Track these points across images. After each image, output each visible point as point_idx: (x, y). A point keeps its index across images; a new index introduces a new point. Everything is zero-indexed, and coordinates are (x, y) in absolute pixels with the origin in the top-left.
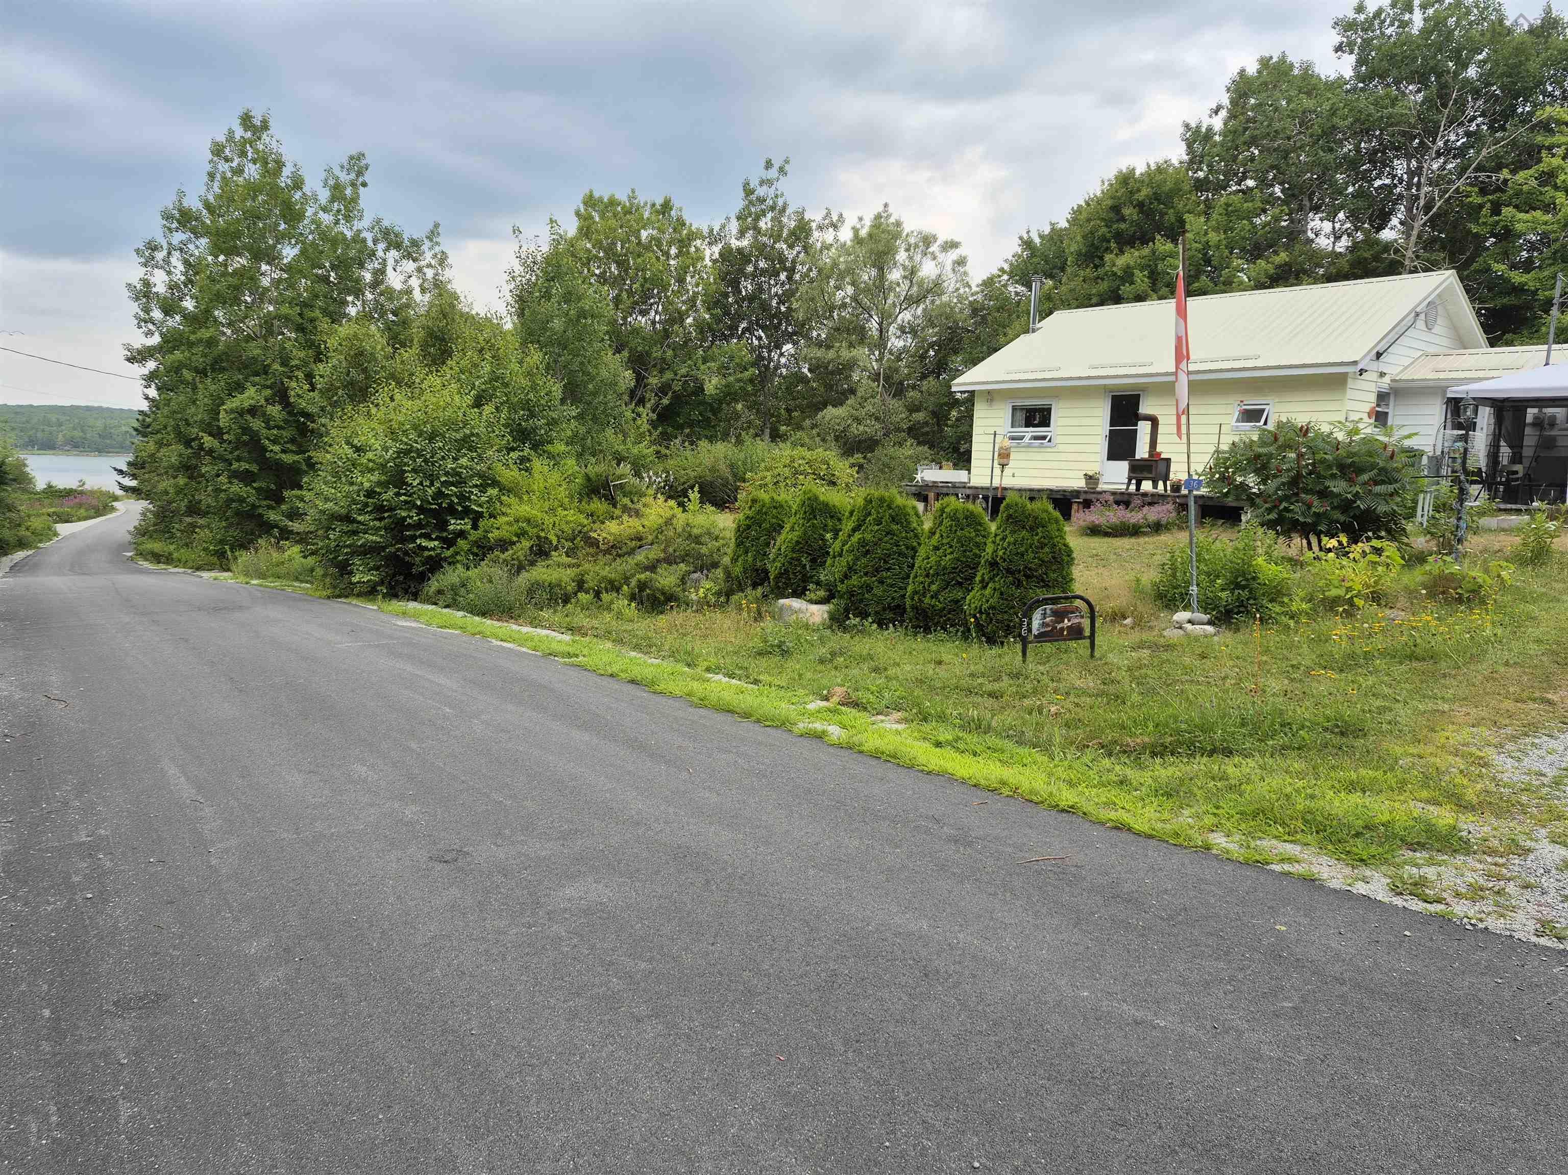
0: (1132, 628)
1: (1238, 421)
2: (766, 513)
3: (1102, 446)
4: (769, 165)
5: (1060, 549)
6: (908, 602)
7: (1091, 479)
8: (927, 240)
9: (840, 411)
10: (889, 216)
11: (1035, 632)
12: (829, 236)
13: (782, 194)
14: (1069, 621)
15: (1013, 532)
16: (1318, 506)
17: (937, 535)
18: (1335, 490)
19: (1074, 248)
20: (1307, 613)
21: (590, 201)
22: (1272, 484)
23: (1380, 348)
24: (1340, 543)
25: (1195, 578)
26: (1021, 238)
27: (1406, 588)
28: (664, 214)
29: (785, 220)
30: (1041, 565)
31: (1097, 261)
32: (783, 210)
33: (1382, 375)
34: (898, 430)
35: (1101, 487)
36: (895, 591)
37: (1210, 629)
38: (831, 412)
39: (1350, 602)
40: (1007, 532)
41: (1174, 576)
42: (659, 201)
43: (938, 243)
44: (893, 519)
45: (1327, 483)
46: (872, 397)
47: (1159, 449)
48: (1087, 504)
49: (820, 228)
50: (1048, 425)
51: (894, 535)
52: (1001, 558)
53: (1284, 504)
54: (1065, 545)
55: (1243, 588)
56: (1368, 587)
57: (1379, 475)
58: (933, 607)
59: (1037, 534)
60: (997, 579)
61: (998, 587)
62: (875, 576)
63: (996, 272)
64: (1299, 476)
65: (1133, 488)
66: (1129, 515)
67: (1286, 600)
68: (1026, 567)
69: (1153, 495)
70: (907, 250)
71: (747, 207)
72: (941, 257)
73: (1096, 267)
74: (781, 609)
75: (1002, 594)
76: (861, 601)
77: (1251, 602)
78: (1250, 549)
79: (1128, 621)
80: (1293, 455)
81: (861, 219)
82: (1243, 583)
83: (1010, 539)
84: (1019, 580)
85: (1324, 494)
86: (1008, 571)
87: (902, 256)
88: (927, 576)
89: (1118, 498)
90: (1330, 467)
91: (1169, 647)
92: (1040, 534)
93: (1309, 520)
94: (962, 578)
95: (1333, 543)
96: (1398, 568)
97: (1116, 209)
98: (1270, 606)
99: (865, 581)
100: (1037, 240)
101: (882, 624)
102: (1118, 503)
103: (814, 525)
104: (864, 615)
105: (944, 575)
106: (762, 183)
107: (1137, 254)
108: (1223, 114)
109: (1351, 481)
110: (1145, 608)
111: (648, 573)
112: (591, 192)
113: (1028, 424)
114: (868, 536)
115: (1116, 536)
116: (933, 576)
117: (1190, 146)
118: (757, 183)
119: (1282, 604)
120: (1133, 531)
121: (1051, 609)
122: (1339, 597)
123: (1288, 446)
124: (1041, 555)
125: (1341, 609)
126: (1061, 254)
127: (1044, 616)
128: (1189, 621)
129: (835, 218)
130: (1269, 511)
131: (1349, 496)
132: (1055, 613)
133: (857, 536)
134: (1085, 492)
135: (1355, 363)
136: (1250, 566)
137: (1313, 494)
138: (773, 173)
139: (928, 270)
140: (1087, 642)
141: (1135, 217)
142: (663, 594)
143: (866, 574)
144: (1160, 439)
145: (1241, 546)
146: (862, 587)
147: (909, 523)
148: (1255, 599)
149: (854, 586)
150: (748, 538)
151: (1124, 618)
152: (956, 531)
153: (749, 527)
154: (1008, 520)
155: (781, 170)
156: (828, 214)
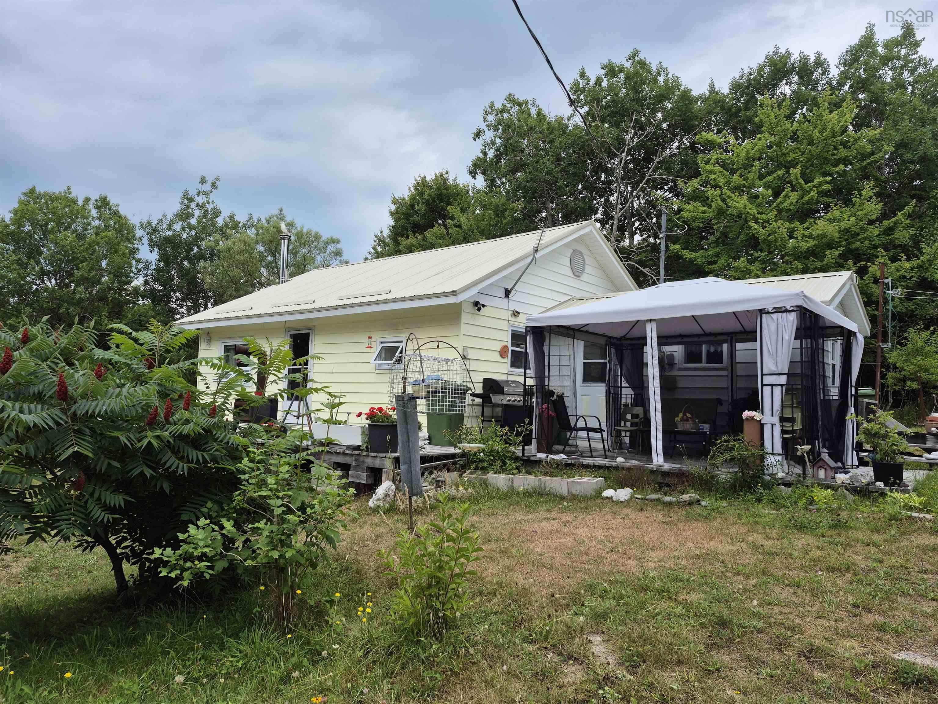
4: (203, 180)
33: (515, 313)
43: (323, 239)
118: (195, 194)
135: (454, 293)
155: (213, 185)
156: (251, 217)
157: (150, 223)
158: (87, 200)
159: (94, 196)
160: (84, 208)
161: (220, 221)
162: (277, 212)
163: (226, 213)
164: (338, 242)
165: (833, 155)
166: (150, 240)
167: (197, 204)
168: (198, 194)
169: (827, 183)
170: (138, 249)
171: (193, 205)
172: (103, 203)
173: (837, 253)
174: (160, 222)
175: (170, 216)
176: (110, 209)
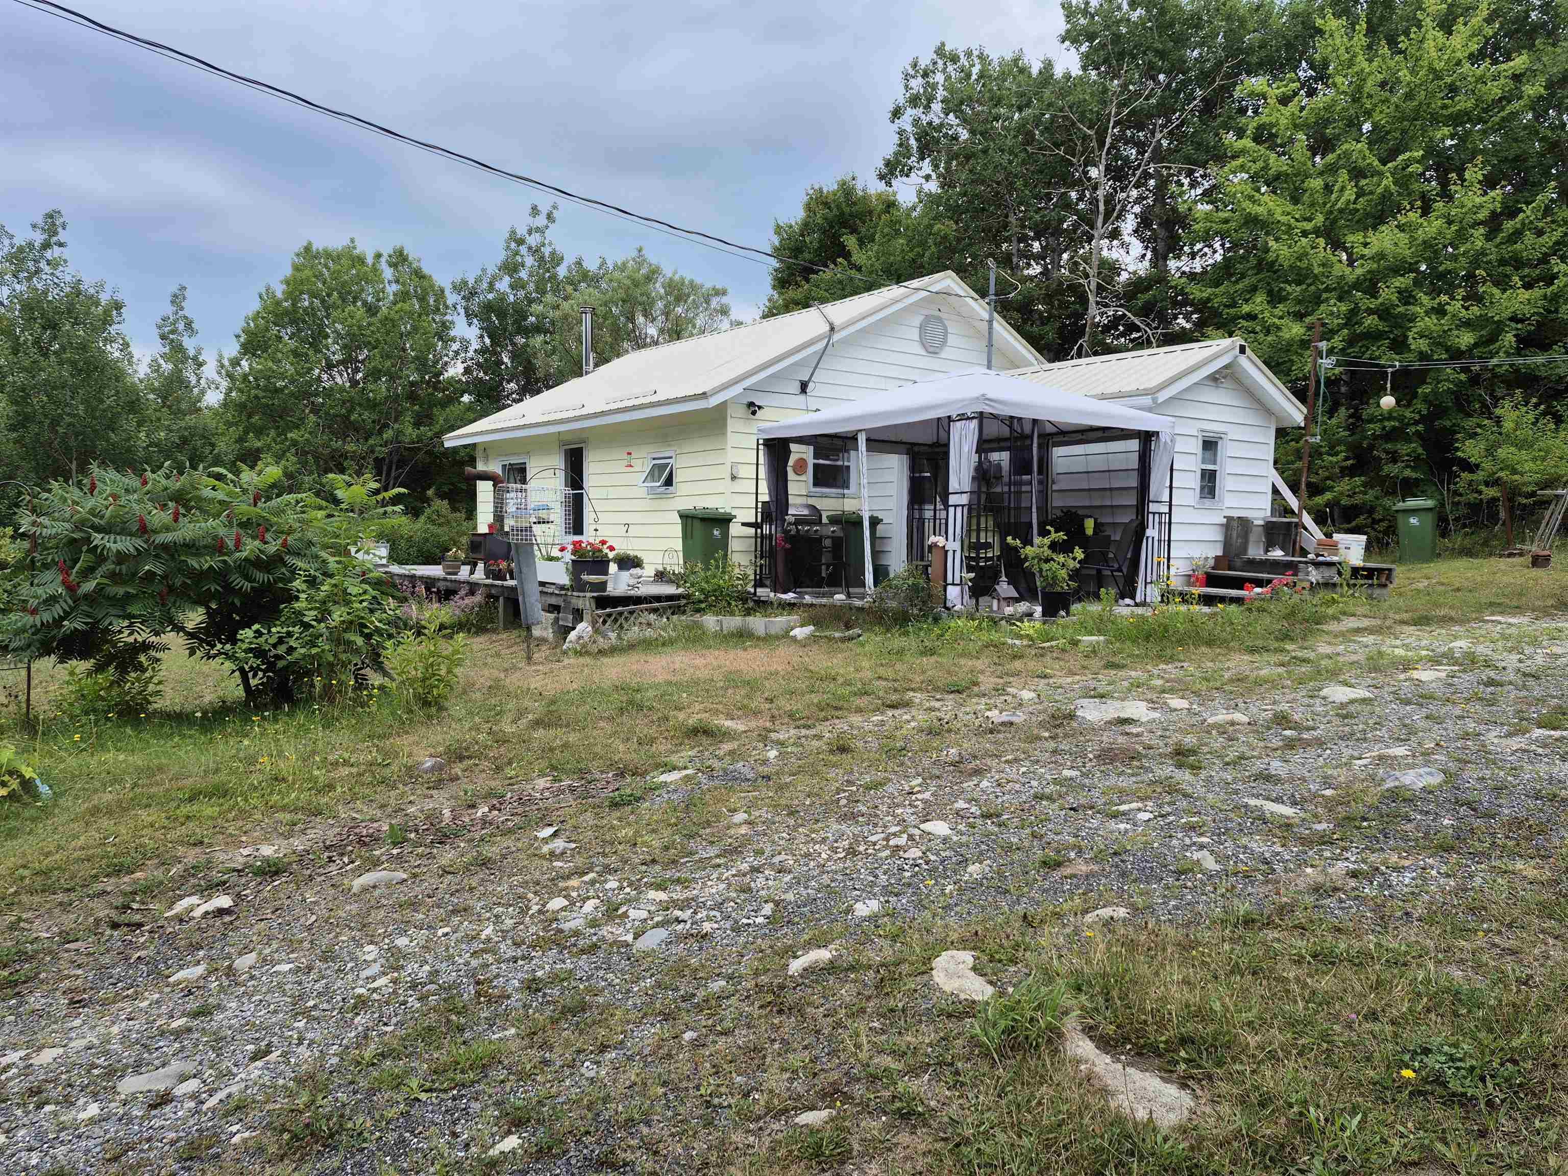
4: (535, 211)
10: (645, 261)
13: (556, 243)
21: (308, 252)
28: (395, 265)
118: (526, 232)
135: (704, 396)
138: (540, 221)
155: (549, 217)
156: (603, 263)
157: (465, 283)
158: (379, 256)
159: (386, 251)
160: (375, 269)
161: (562, 271)
162: (634, 254)
163: (569, 259)
164: (724, 293)
165: (1445, 107)
166: (466, 309)
167: (530, 248)
168: (530, 232)
170: (452, 322)
171: (523, 250)
172: (399, 259)
174: (478, 280)
175: (492, 269)
176: (410, 266)
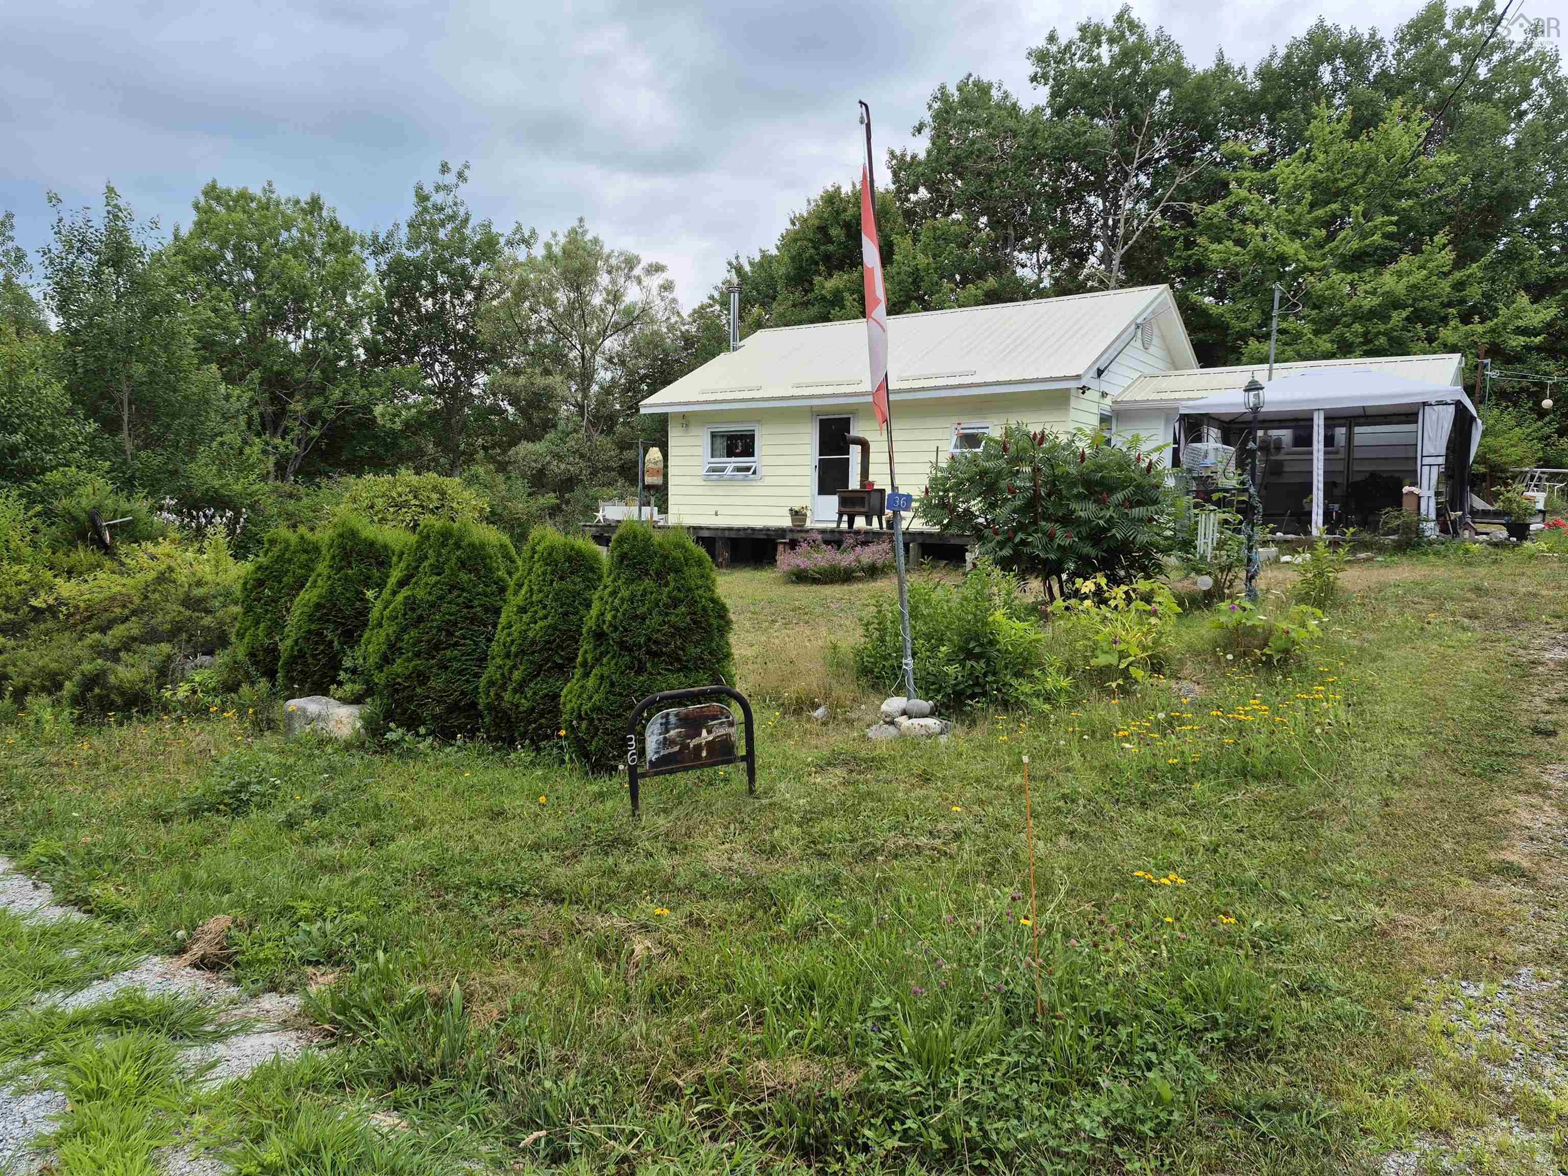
0: (824, 724)
1: (956, 447)
2: (290, 561)
3: (811, 479)
4: (445, 168)
5: (704, 609)
6: (482, 701)
7: (798, 515)
8: (631, 262)
9: (539, 447)
10: (584, 233)
11: (651, 755)
12: (521, 254)
13: (462, 203)
14: (709, 732)
15: (630, 581)
16: (1063, 537)
17: (525, 589)
18: (1082, 514)
19: (782, 271)
20: (1067, 692)
21: (212, 192)
22: (1002, 512)
23: (1101, 364)
24: (1098, 586)
25: (909, 645)
26: (730, 264)
27: (1190, 647)
28: (312, 213)
29: (467, 231)
30: (673, 636)
31: (806, 285)
32: (466, 221)
33: (1104, 395)
34: (609, 469)
35: (809, 524)
36: (467, 681)
37: (933, 723)
38: (525, 448)
39: (1125, 674)
40: (620, 582)
41: (882, 640)
42: (305, 198)
43: (640, 266)
44: (463, 564)
45: (1073, 506)
46: (575, 431)
47: (871, 478)
48: (793, 545)
49: (510, 243)
50: (752, 454)
51: (463, 590)
52: (611, 625)
53: (1020, 536)
54: (713, 600)
55: (978, 657)
56: (1144, 648)
57: (1135, 493)
58: (517, 706)
59: (667, 584)
60: (605, 660)
61: (606, 674)
62: (433, 658)
63: (707, 301)
64: (1036, 496)
65: (844, 526)
66: (839, 556)
67: (1037, 673)
68: (650, 639)
69: (867, 533)
70: (609, 272)
71: (421, 213)
72: (646, 281)
73: (807, 292)
74: (290, 716)
75: (612, 684)
76: (410, 699)
77: (990, 678)
78: (983, 597)
79: (820, 712)
80: (1028, 469)
81: (555, 235)
82: (977, 650)
83: (624, 593)
84: (640, 661)
85: (1067, 520)
86: (622, 645)
87: (604, 280)
88: (508, 656)
89: (828, 537)
90: (1074, 484)
91: (875, 763)
92: (672, 584)
93: (1052, 556)
94: (561, 657)
95: (1088, 587)
96: (1174, 618)
97: (822, 229)
98: (1014, 682)
99: (415, 667)
100: (747, 268)
101: (446, 735)
102: (827, 542)
103: (347, 578)
104: (411, 723)
105: (533, 653)
106: (438, 189)
107: (846, 277)
108: (927, 132)
109: (1102, 503)
110: (844, 691)
111: (99, 661)
112: (214, 181)
113: (730, 453)
114: (420, 593)
115: (826, 583)
116: (516, 656)
117: (895, 174)
118: (432, 189)
119: (1032, 679)
120: (845, 576)
121: (677, 715)
122: (1109, 667)
123: (1017, 459)
124: (673, 618)
125: (1114, 685)
126: (771, 282)
127: (666, 727)
128: (904, 713)
129: (527, 234)
130: (1002, 545)
131: (1101, 522)
132: (683, 721)
133: (405, 592)
134: (791, 531)
135: (1078, 377)
136: (986, 624)
137: (1056, 521)
138: (450, 179)
139: (633, 295)
140: (743, 765)
141: (843, 239)
142: (122, 694)
143: (417, 655)
144: (872, 469)
145: (970, 593)
146: (410, 676)
147: (490, 570)
148: (994, 674)
149: (398, 676)
150: (259, 600)
151: (815, 707)
152: (552, 581)
153: (260, 583)
154: (621, 562)
155: (460, 175)
156: (519, 229)
157: (375, 236)
158: (295, 202)
163: (476, 221)
169: (1392, 223)
172: (315, 206)
173: (1404, 314)
174: (390, 235)
176: (324, 215)
